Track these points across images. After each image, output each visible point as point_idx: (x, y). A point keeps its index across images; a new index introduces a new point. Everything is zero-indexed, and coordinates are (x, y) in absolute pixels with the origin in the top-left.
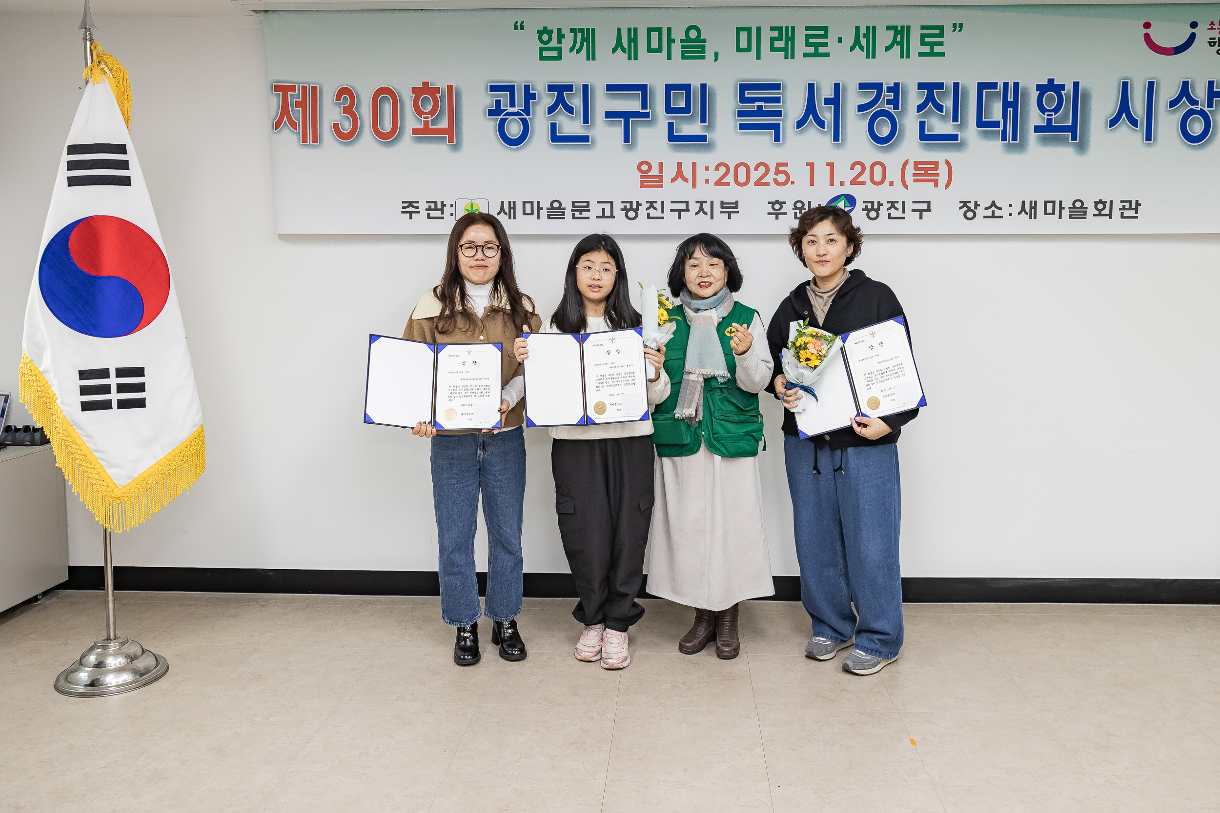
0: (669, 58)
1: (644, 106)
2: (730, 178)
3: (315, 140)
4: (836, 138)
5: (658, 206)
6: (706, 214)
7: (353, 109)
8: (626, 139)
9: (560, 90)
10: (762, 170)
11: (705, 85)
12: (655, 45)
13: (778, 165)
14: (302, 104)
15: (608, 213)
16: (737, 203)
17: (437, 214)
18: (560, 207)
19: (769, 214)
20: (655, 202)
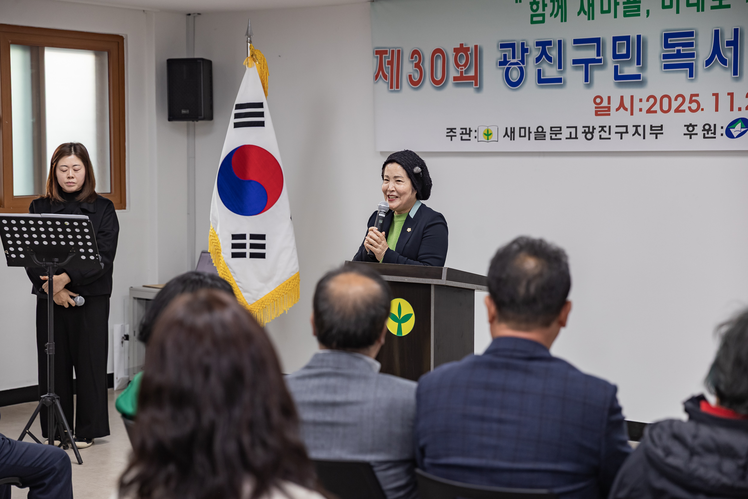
0: (615, 16)
1: (598, 54)
2: (657, 107)
3: (397, 87)
4: (735, 73)
5: (607, 129)
6: (640, 135)
7: (421, 65)
8: (586, 80)
9: (543, 45)
10: (680, 100)
11: (640, 36)
12: (606, 8)
13: (692, 96)
14: (391, 63)
15: (573, 136)
16: (662, 126)
17: (466, 137)
18: (542, 132)
19: (685, 134)
20: (605, 127)
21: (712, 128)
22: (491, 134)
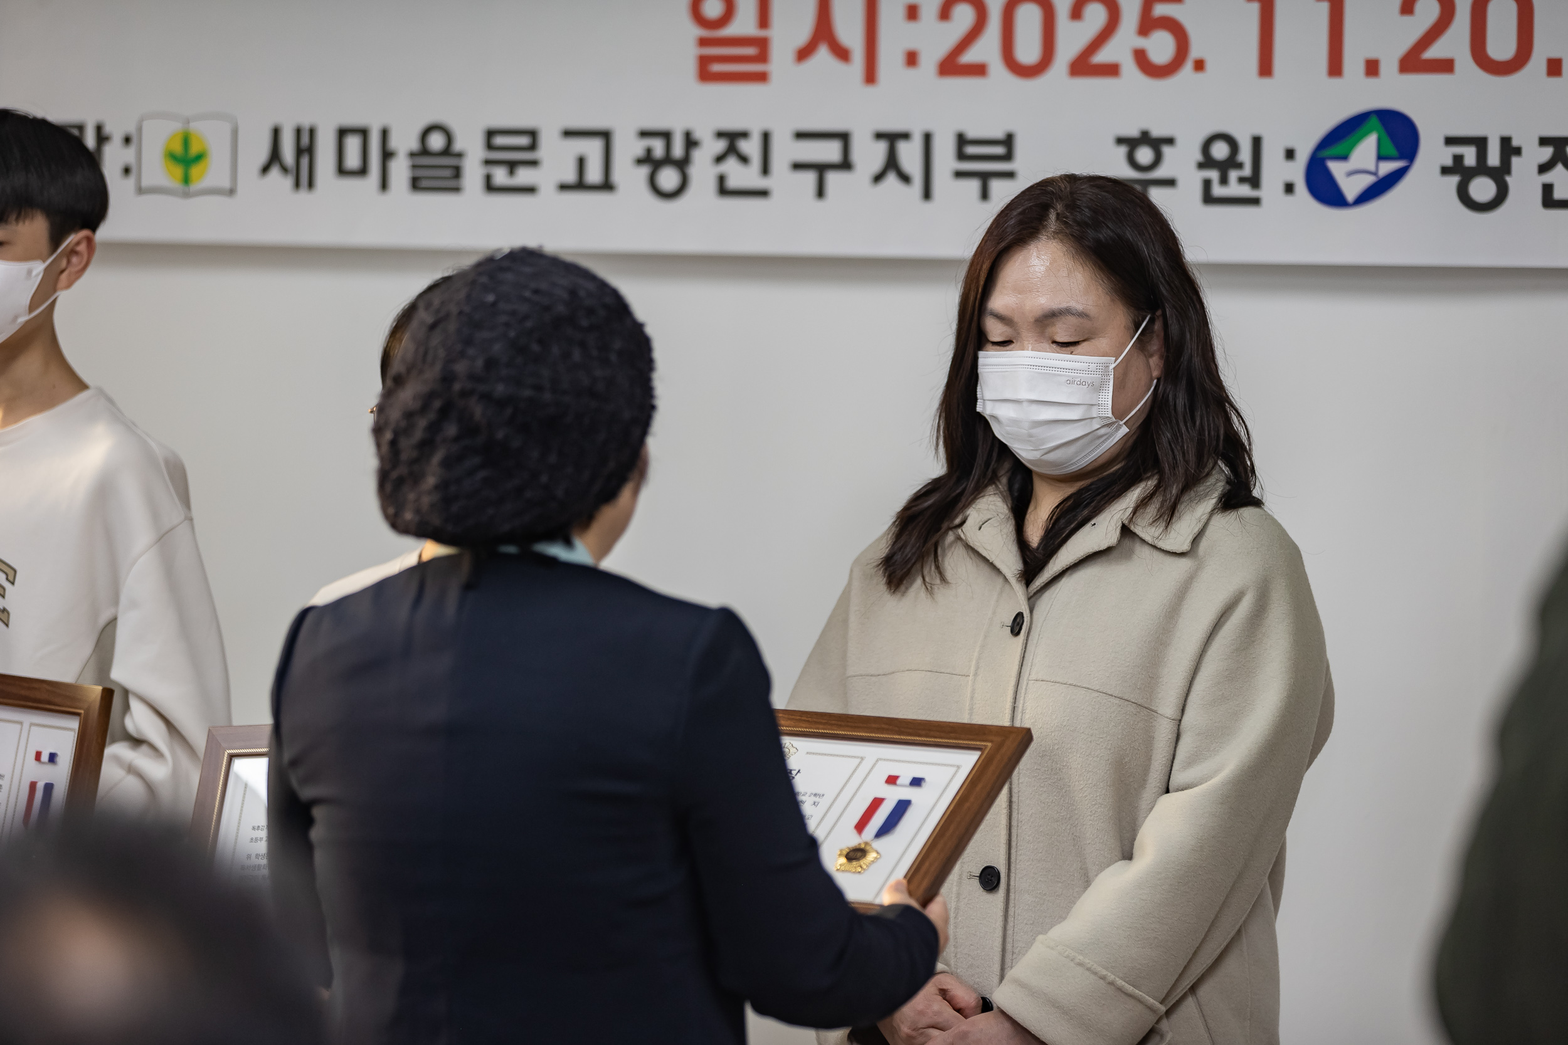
2: (986, 49)
5: (751, 147)
6: (905, 178)
15: (594, 175)
16: (1008, 141)
18: (447, 151)
20: (744, 135)
21: (1245, 155)
22: (200, 157)
